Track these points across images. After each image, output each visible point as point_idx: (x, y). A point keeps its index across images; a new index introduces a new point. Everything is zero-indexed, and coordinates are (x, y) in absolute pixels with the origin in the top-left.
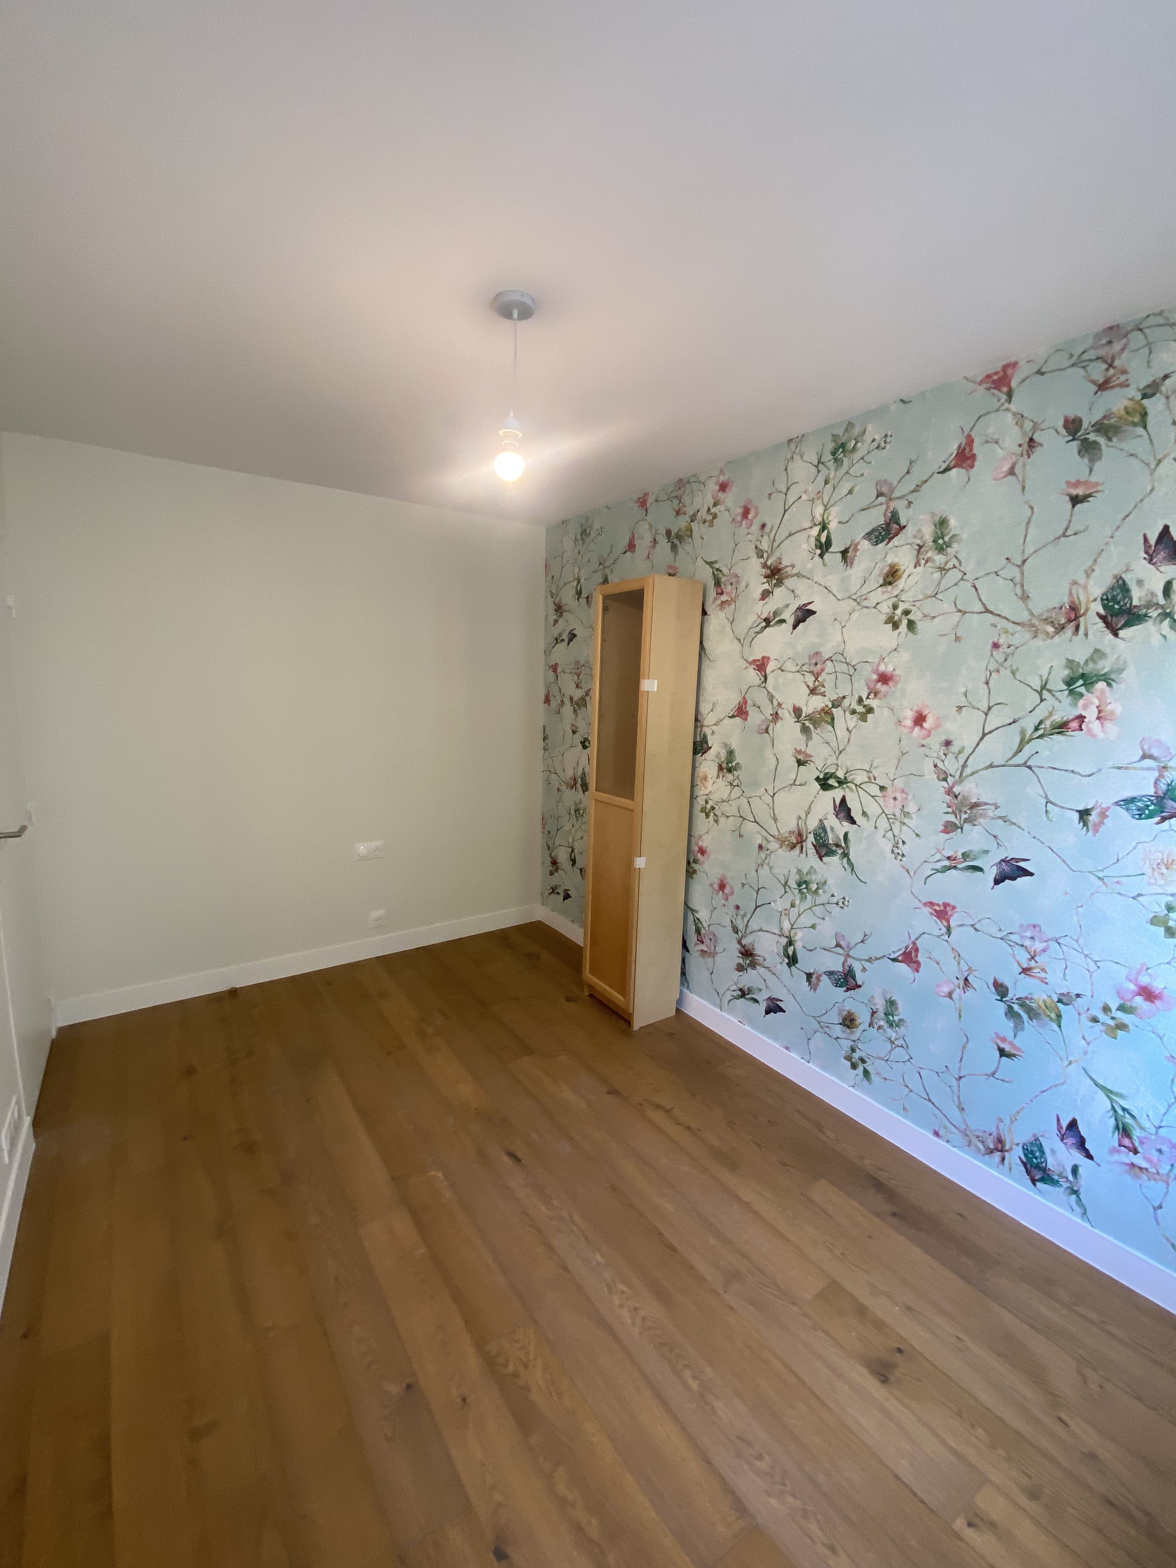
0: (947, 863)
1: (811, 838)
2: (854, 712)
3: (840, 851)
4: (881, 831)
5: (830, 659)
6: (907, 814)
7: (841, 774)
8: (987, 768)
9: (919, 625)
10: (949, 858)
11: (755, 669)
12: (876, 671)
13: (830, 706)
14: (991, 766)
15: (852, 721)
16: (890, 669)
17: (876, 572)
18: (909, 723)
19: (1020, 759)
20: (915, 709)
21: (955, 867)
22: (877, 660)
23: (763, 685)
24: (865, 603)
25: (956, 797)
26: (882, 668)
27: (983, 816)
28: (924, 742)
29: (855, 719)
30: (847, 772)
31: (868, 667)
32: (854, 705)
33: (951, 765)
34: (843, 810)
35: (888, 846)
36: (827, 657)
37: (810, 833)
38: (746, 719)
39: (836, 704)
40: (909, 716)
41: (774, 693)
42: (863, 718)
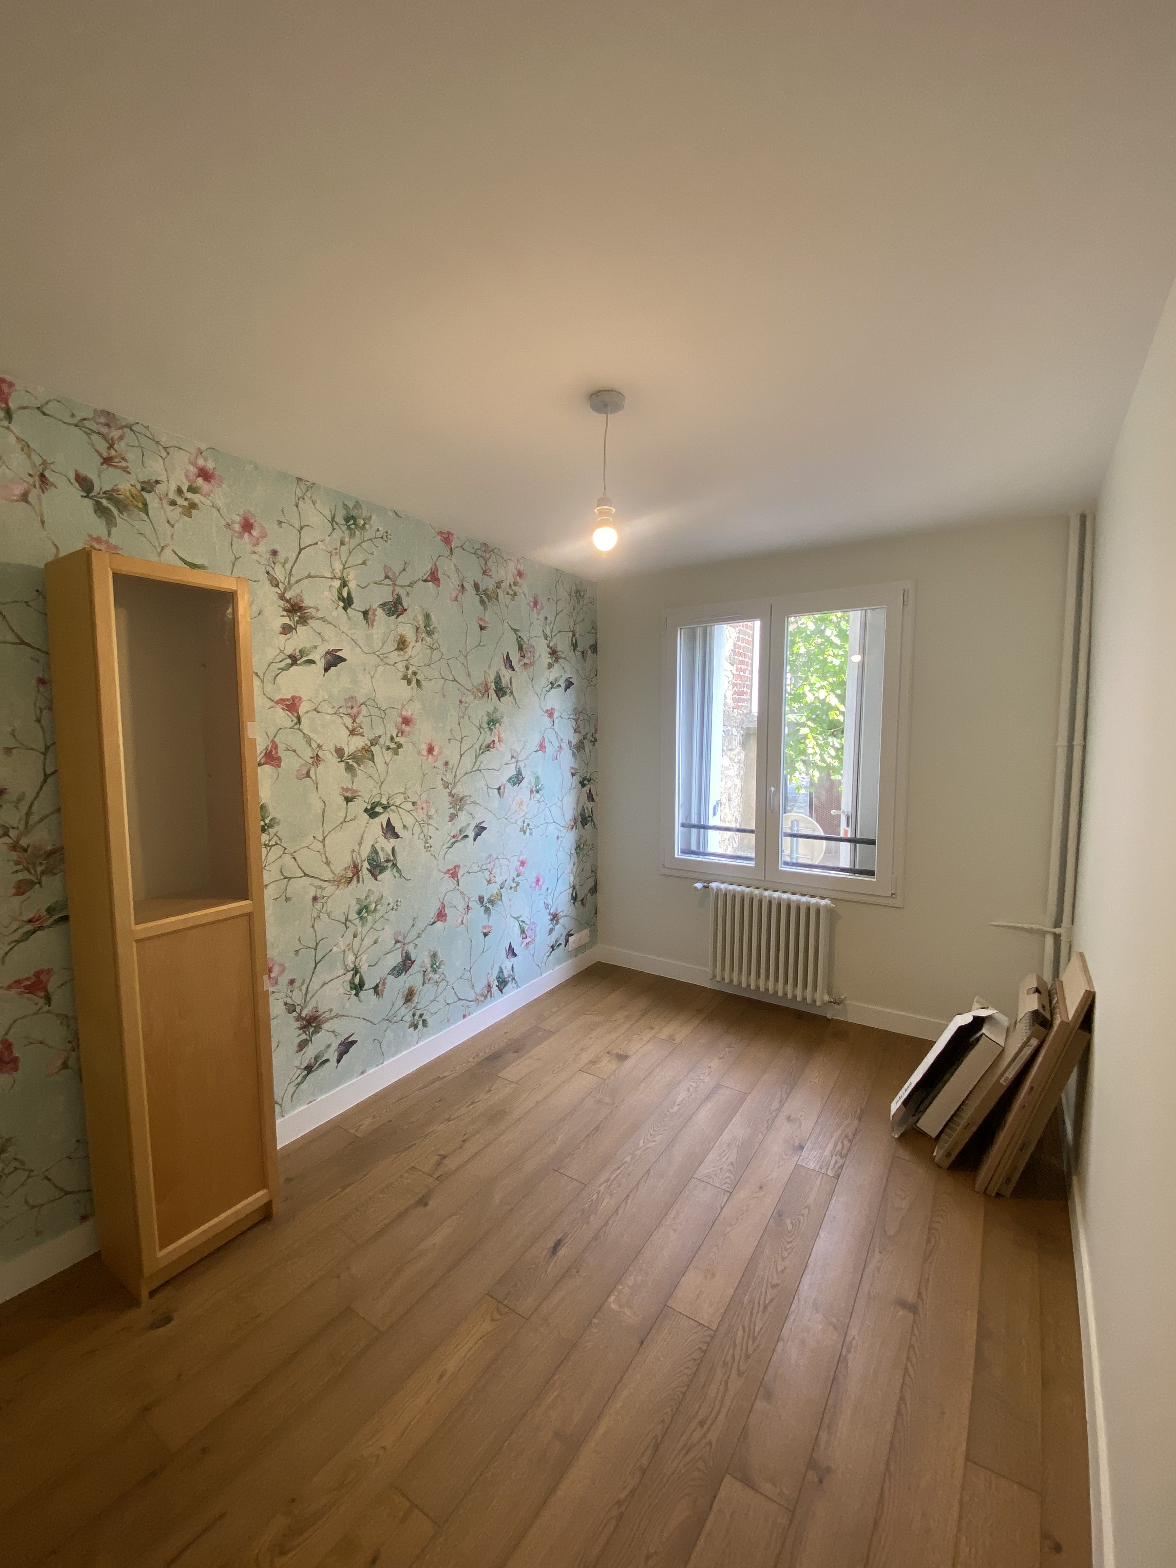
0: (453, 840)
1: (366, 865)
2: (388, 748)
3: (390, 864)
4: (417, 835)
5: (364, 703)
6: (430, 817)
7: (384, 801)
8: (465, 775)
9: (423, 683)
10: (453, 837)
11: (283, 709)
12: (401, 716)
13: (369, 745)
14: (466, 774)
15: (388, 755)
16: (409, 713)
17: (392, 637)
18: (425, 753)
19: (476, 768)
20: (428, 742)
21: (457, 841)
22: (400, 707)
23: (297, 726)
24: (387, 660)
25: (453, 796)
26: (404, 713)
27: (466, 804)
28: (435, 765)
29: (390, 753)
30: (389, 798)
31: (394, 712)
32: (388, 743)
33: (449, 778)
34: (390, 830)
35: (420, 844)
36: (361, 702)
37: (364, 861)
38: (279, 766)
39: (374, 742)
40: (424, 747)
41: (312, 735)
42: (396, 753)
